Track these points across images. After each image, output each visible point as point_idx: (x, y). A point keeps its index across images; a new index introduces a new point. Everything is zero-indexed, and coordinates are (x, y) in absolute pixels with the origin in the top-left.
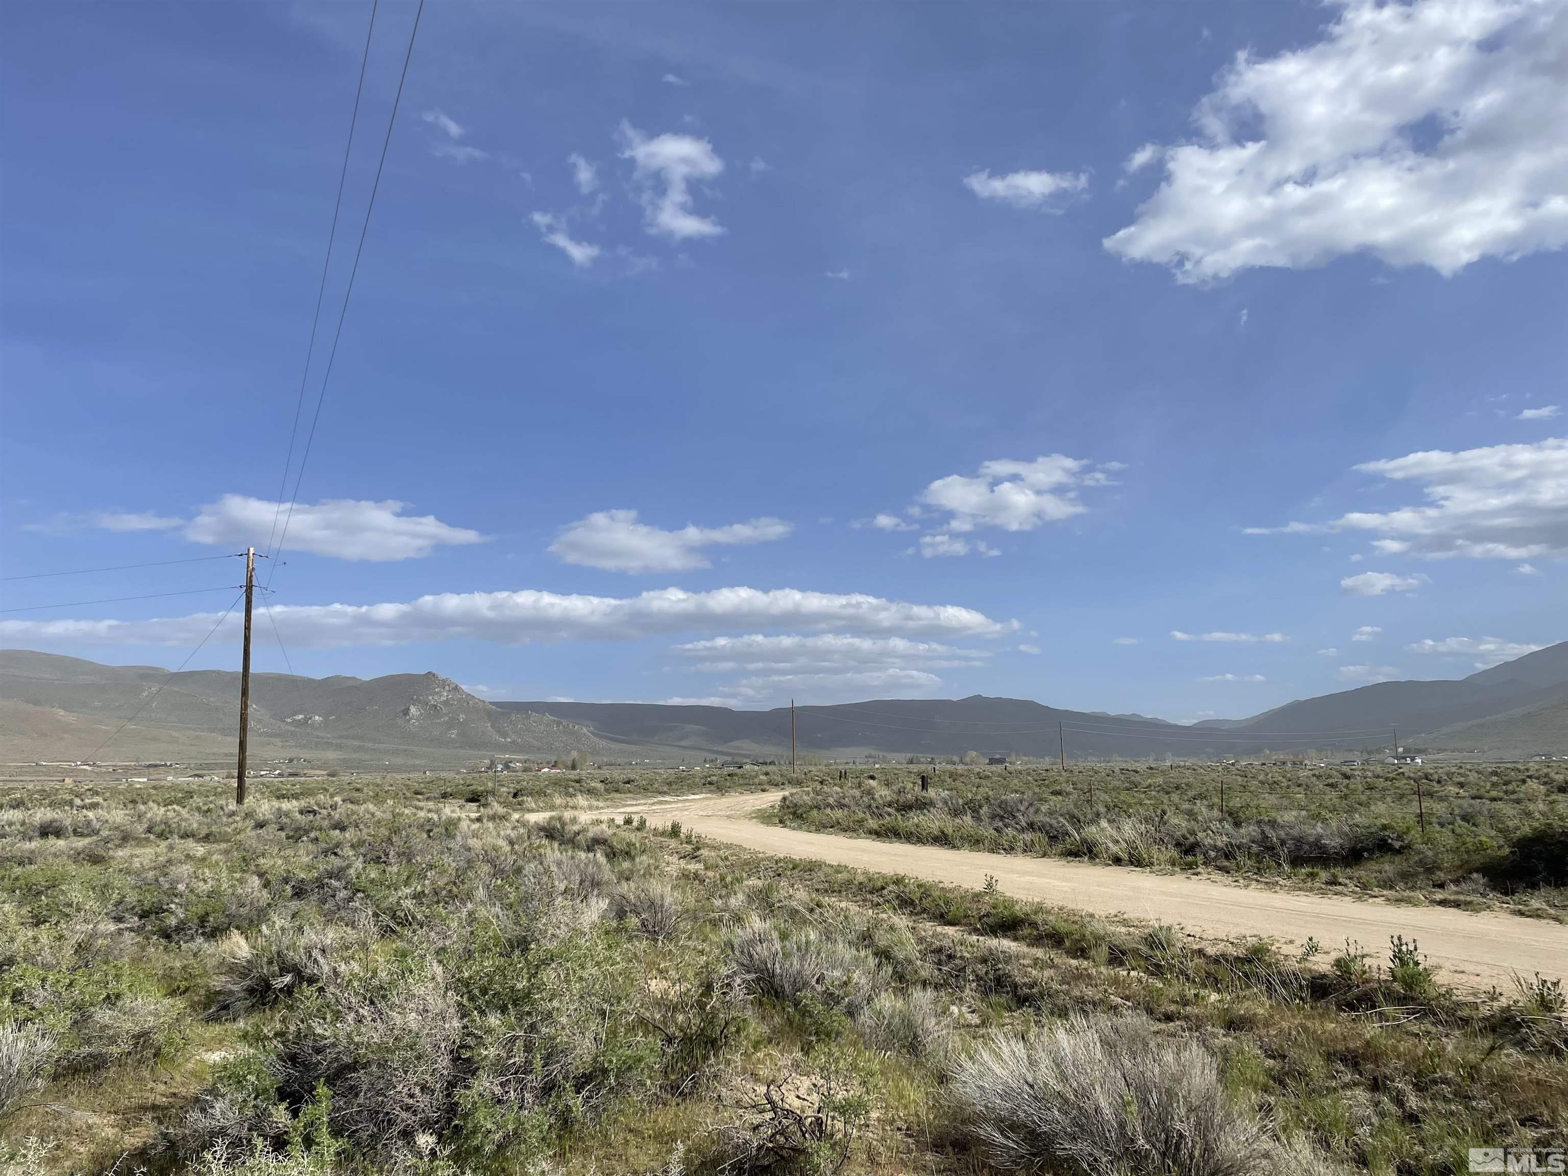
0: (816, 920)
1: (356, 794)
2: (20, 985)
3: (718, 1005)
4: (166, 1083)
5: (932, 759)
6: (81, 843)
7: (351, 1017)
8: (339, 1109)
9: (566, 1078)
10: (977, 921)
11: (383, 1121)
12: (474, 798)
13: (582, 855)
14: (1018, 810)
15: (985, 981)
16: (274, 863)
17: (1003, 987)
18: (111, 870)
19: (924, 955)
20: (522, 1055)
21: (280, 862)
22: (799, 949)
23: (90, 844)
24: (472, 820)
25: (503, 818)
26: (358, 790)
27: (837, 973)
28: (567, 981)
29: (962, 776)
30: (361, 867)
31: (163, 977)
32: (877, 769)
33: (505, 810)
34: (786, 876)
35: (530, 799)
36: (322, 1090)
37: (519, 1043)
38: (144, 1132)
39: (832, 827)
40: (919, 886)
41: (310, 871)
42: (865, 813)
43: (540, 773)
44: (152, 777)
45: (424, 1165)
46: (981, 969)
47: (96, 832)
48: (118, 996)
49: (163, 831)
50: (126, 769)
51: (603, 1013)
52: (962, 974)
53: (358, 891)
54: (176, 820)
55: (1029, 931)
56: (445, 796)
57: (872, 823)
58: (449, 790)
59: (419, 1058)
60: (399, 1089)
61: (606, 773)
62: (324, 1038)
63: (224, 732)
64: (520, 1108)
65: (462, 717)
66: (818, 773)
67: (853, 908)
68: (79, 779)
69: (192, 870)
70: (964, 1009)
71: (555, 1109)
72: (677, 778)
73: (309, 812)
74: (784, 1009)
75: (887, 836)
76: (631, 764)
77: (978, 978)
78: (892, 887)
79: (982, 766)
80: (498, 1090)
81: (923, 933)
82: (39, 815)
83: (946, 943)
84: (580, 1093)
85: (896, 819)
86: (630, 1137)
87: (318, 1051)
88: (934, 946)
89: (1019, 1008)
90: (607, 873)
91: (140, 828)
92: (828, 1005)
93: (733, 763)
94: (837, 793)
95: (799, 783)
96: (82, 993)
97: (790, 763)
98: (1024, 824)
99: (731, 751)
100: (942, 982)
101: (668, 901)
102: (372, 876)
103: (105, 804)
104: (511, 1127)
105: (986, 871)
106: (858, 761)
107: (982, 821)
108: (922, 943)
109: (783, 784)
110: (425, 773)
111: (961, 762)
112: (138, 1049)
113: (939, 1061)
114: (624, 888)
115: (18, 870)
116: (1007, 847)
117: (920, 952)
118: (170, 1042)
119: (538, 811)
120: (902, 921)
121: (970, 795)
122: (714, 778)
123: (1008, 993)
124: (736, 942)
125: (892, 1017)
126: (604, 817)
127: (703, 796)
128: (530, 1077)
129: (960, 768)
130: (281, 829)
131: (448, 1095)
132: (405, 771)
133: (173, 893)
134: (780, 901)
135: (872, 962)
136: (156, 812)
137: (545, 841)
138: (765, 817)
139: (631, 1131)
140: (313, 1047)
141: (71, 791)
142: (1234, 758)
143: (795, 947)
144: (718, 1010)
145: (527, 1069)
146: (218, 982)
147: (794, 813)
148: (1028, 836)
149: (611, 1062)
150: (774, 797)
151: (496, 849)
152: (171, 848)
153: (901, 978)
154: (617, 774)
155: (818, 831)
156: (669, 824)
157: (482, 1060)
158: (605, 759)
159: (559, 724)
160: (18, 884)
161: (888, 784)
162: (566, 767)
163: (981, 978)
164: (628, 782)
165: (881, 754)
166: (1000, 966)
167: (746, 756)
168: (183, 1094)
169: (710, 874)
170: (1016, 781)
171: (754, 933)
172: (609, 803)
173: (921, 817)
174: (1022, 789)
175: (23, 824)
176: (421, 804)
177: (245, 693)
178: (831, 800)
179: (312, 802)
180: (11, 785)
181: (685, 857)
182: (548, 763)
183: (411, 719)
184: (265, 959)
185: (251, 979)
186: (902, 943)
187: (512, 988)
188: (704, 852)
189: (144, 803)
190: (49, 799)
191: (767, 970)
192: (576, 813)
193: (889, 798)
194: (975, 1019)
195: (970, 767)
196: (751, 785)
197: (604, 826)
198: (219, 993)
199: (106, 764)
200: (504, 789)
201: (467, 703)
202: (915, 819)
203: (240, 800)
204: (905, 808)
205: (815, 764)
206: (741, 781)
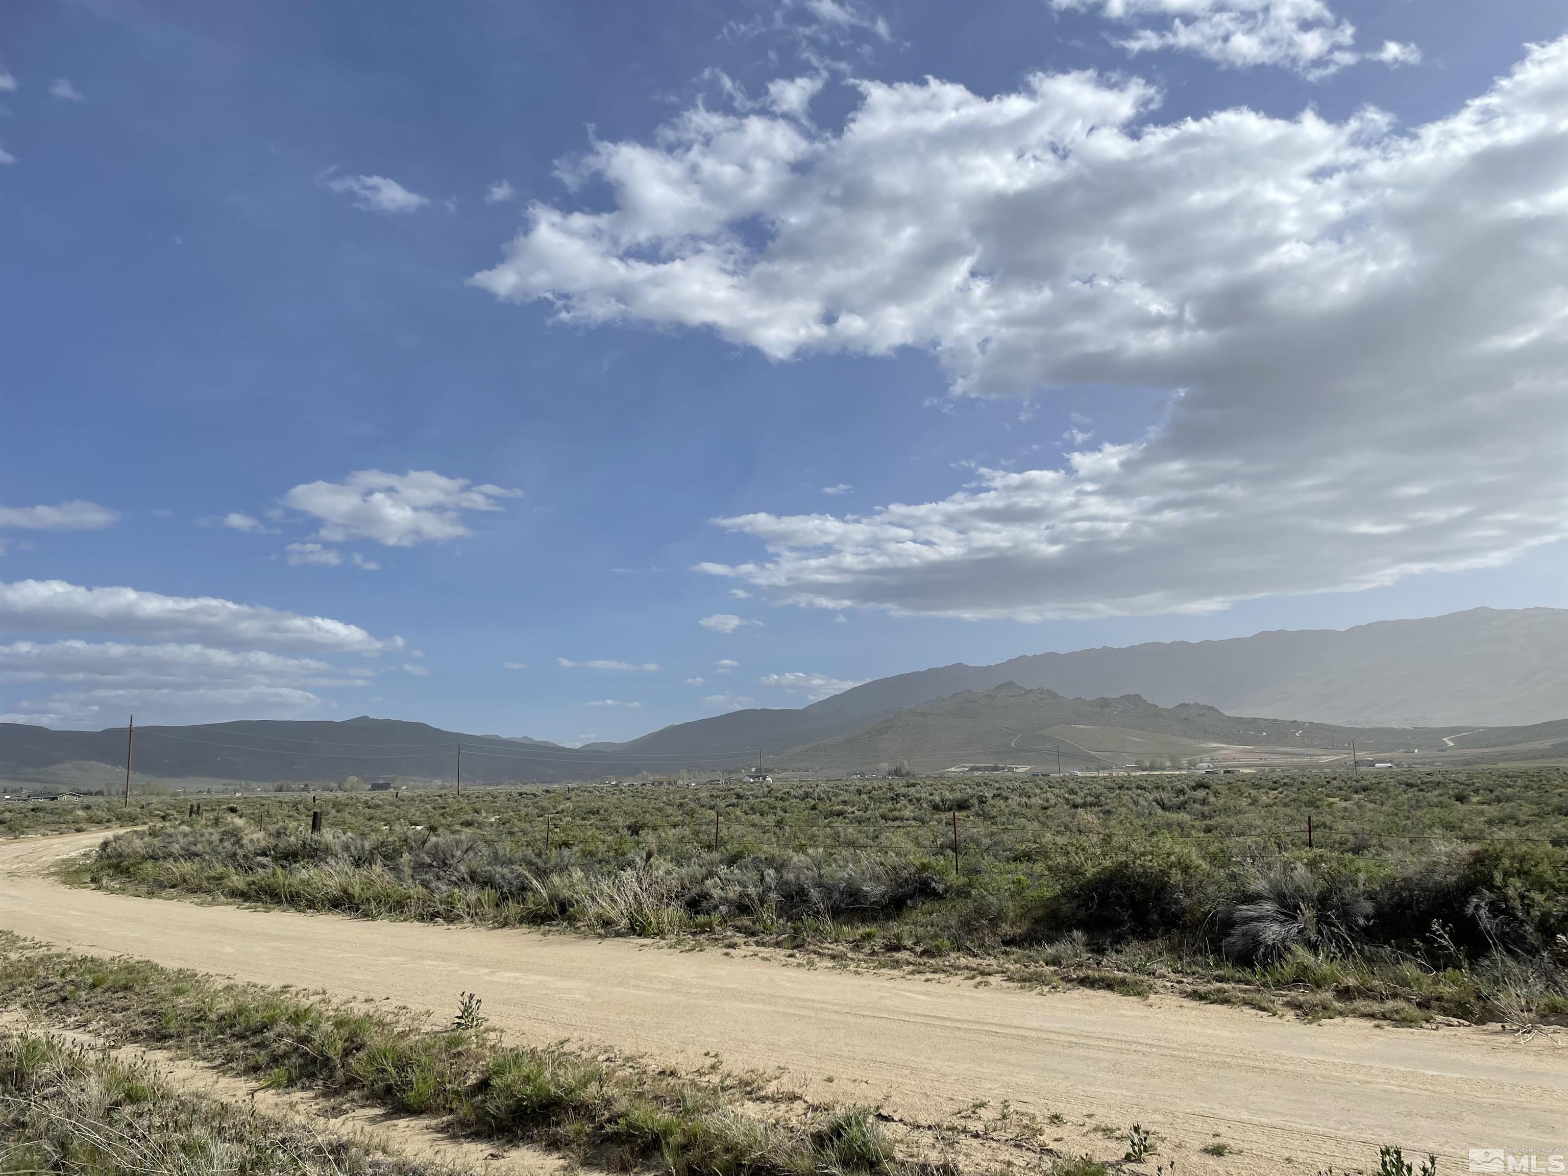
10: (464, 1104)
29: (346, 804)
32: (239, 798)
39: (173, 886)
42: (226, 866)
57: (237, 880)
66: (160, 806)
75: (259, 900)
85: (274, 874)
93: (43, 794)
94: (185, 835)
95: (131, 820)
97: (123, 793)
109: (109, 821)
122: (11, 815)
138: (70, 873)
142: (616, 780)
147: (117, 867)
150: (91, 841)
155: (151, 894)
161: (259, 821)
167: (65, 784)
173: (313, 870)
178: (175, 848)
193: (263, 844)
195: (352, 794)
196: (62, 823)
202: (304, 873)
204: (289, 857)
205: (158, 794)
206: (49, 817)
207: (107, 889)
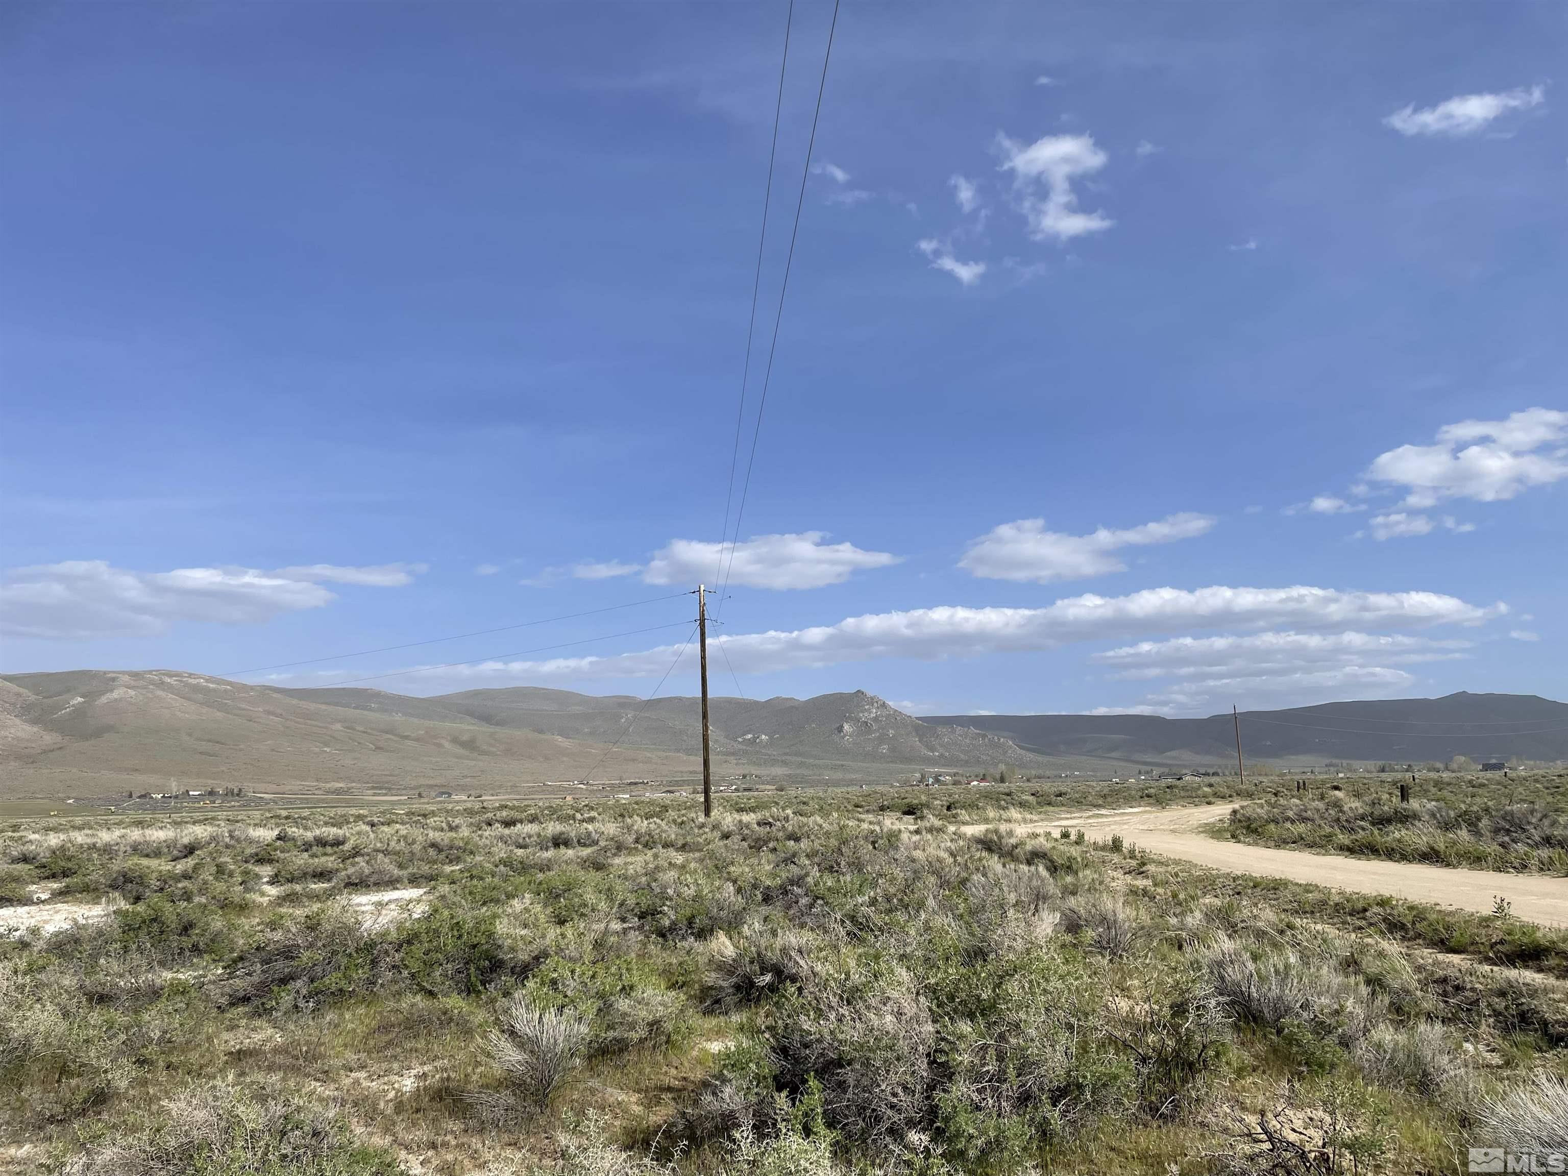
0: (1288, 943)
1: (802, 807)
2: (555, 975)
3: (1192, 1027)
4: (676, 1068)
5: (1409, 766)
6: (586, 852)
7: (832, 1016)
8: (831, 1103)
9: (1041, 1089)
10: (1488, 949)
11: (870, 1117)
12: (910, 811)
13: (1024, 868)
14: (1529, 823)
15: (1506, 1017)
16: (742, 869)
17: (1528, 1024)
18: (611, 876)
19: (1424, 985)
20: (995, 1063)
21: (747, 870)
22: (1277, 972)
23: (593, 853)
24: (910, 832)
25: (940, 830)
26: (804, 803)
27: (1324, 1000)
28: (1033, 994)
29: (1449, 784)
30: (818, 875)
31: (664, 971)
32: (1342, 778)
33: (941, 822)
34: (1246, 894)
35: (963, 812)
36: (813, 1083)
37: (991, 1052)
38: (664, 1112)
39: (1294, 842)
40: (1411, 908)
41: (774, 879)
42: (1333, 827)
43: (970, 787)
44: (633, 794)
45: (919, 1161)
46: (1500, 1003)
47: (596, 843)
48: (632, 988)
49: (648, 841)
50: (612, 786)
51: (1070, 1027)
52: (1474, 1008)
53: (818, 898)
54: (657, 832)
55: (1557, 961)
56: (882, 809)
57: (1344, 839)
58: (885, 803)
59: (898, 1059)
60: (883, 1087)
61: (1035, 785)
62: (809, 1033)
63: (689, 752)
64: (999, 1115)
65: (891, 732)
66: (1271, 784)
67: (1332, 932)
68: (577, 796)
69: (676, 877)
70: (1481, 1047)
71: (1032, 1119)
72: (1111, 791)
73: (765, 824)
74: (1265, 1036)
75: (1363, 853)
76: (1061, 777)
77: (1496, 1014)
78: (1376, 909)
79: (1475, 773)
80: (975, 1097)
81: (1422, 962)
82: (550, 829)
83: (1452, 973)
84: (1056, 1106)
85: (1372, 834)
86: (1112, 1155)
87: (806, 1046)
88: (1437, 976)
89: (1551, 1049)
90: (1052, 887)
91: (630, 839)
92: (1319, 1034)
93: (1170, 775)
94: (1297, 806)
95: (1250, 795)
96: (603, 983)
97: (1236, 774)
98: (1537, 838)
99: (1165, 761)
100: (1450, 1015)
101: (1121, 916)
102: (829, 884)
103: (600, 818)
104: (992, 1134)
105: (1494, 892)
106: (1317, 770)
107: (1482, 835)
108: (1420, 972)
109: (1230, 796)
110: (861, 787)
111: (1447, 769)
112: (653, 1035)
113: (1459, 1103)
114: (1072, 902)
115: (540, 876)
116: (1517, 865)
117: (1419, 981)
118: (677, 1031)
119: (973, 824)
120: (1392, 947)
121: (1463, 806)
122: (1152, 791)
123: (1536, 1030)
124: (1204, 962)
125: (1394, 1050)
126: (1039, 831)
127: (1141, 809)
128: (1004, 1086)
129: (1446, 775)
130: (744, 840)
131: (928, 1098)
132: (844, 786)
133: (664, 898)
134: (1242, 921)
135: (1364, 990)
136: (641, 825)
137: (985, 854)
138: (1215, 832)
139: (1113, 1149)
140: (801, 1042)
141: (572, 807)
143: (1272, 970)
144: (1194, 1032)
145: (1000, 1076)
146: (711, 978)
147: (1248, 828)
148: (1545, 853)
149: (1085, 1077)
150: (1221, 811)
151: (939, 860)
152: (656, 856)
153: (1399, 1010)
154: (1047, 787)
155: (1278, 847)
156: (1109, 839)
157: (957, 1065)
158: (1033, 772)
159: (984, 736)
160: (541, 888)
161: (1357, 795)
162: (995, 780)
163: (1500, 1014)
164: (1060, 795)
165: (1345, 762)
166: (1524, 1000)
167: (1185, 767)
168: (692, 1079)
169: (1160, 890)
170: (1521, 789)
171: (1223, 954)
172: (1042, 816)
173: (1403, 832)
174: (1530, 798)
175: (539, 835)
176: (863, 816)
177: (705, 716)
178: (1290, 814)
179: (767, 814)
180: (526, 803)
181: (1130, 872)
182: (977, 776)
183: (845, 735)
184: (747, 959)
185: (737, 977)
186: (1396, 971)
187: (978, 997)
188: (1151, 868)
189: (631, 817)
190: (555, 813)
191: (1242, 993)
192: (1011, 826)
193: (1361, 811)
194: (1496, 1059)
195: (1459, 775)
196: (1193, 797)
197: (1042, 839)
198: (711, 988)
199: (597, 783)
200: (938, 802)
201: (896, 719)
202: (1397, 833)
203: (707, 813)
204: (1382, 821)
205: (1266, 775)
206: (1183, 793)
207: (1245, 842)
